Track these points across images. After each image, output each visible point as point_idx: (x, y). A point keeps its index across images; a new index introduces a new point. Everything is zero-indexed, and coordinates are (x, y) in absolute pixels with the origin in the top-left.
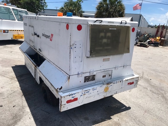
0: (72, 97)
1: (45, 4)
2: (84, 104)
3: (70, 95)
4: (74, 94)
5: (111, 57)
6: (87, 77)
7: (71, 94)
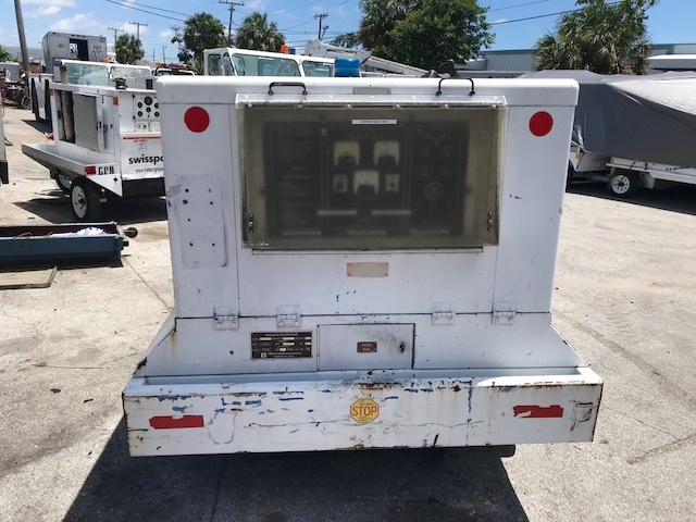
0: (175, 409)
1: (482, 31)
2: (243, 450)
3: (162, 398)
4: (184, 398)
5: (396, 260)
6: (263, 335)
7: (165, 393)
